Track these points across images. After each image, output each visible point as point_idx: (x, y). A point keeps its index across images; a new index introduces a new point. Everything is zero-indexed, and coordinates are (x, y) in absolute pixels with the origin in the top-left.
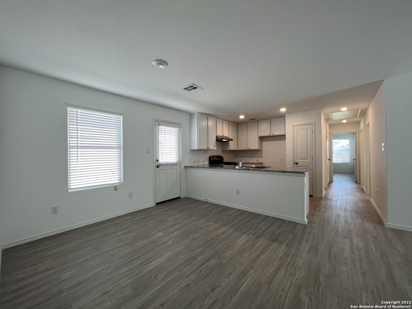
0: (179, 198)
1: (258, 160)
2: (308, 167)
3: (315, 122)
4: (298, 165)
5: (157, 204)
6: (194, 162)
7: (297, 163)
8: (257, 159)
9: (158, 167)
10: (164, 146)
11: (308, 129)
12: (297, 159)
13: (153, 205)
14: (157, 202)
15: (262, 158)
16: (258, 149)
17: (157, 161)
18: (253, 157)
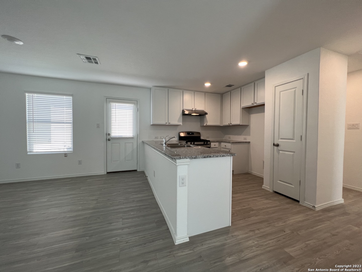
0: (136, 171)
1: (245, 139)
2: (294, 152)
3: (308, 74)
4: (279, 148)
5: (108, 173)
6: (156, 138)
7: (278, 145)
8: (245, 137)
9: (109, 140)
10: (115, 121)
11: (296, 88)
12: (279, 139)
13: (103, 174)
14: (108, 171)
15: (250, 135)
16: (241, 124)
17: (109, 134)
18: (240, 134)
